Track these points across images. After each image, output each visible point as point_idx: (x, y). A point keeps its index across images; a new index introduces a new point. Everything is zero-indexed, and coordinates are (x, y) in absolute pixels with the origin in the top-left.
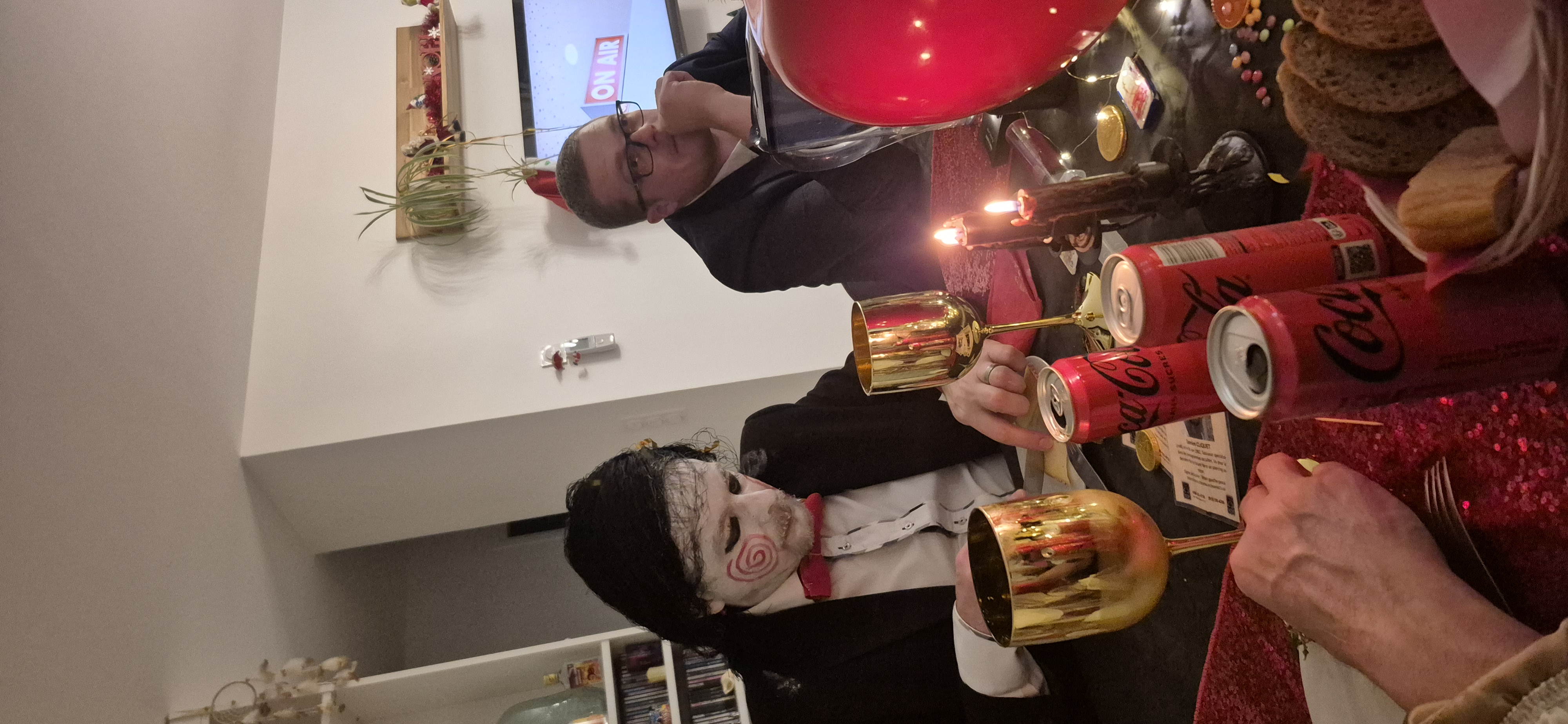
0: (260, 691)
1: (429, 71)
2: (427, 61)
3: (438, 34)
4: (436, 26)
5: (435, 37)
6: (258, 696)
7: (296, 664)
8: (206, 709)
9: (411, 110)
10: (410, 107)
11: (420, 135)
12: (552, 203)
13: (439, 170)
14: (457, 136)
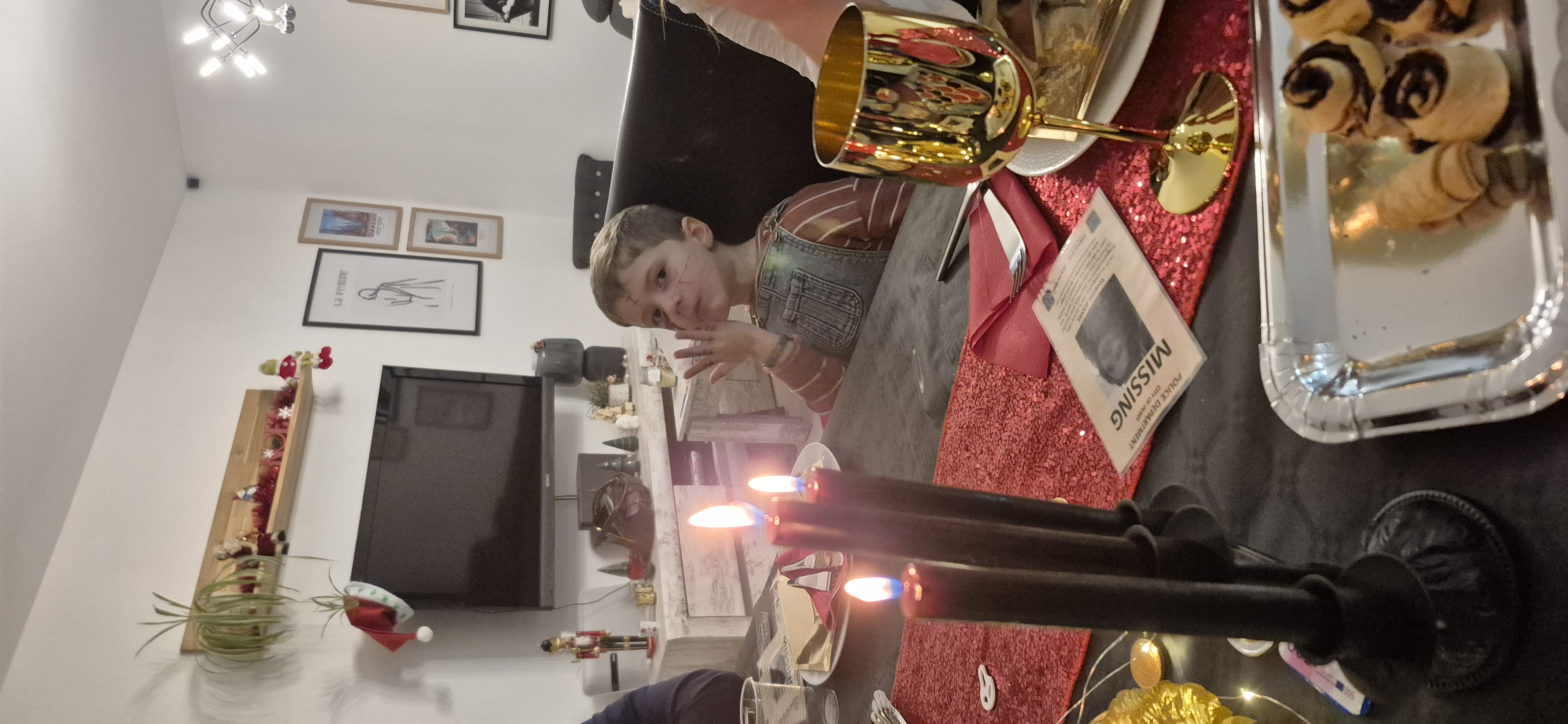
1: (269, 454)
2: (270, 442)
3: (289, 415)
4: (289, 406)
5: (285, 418)
9: (235, 502)
10: (237, 498)
11: (237, 538)
12: (369, 636)
13: (248, 588)
14: (279, 548)
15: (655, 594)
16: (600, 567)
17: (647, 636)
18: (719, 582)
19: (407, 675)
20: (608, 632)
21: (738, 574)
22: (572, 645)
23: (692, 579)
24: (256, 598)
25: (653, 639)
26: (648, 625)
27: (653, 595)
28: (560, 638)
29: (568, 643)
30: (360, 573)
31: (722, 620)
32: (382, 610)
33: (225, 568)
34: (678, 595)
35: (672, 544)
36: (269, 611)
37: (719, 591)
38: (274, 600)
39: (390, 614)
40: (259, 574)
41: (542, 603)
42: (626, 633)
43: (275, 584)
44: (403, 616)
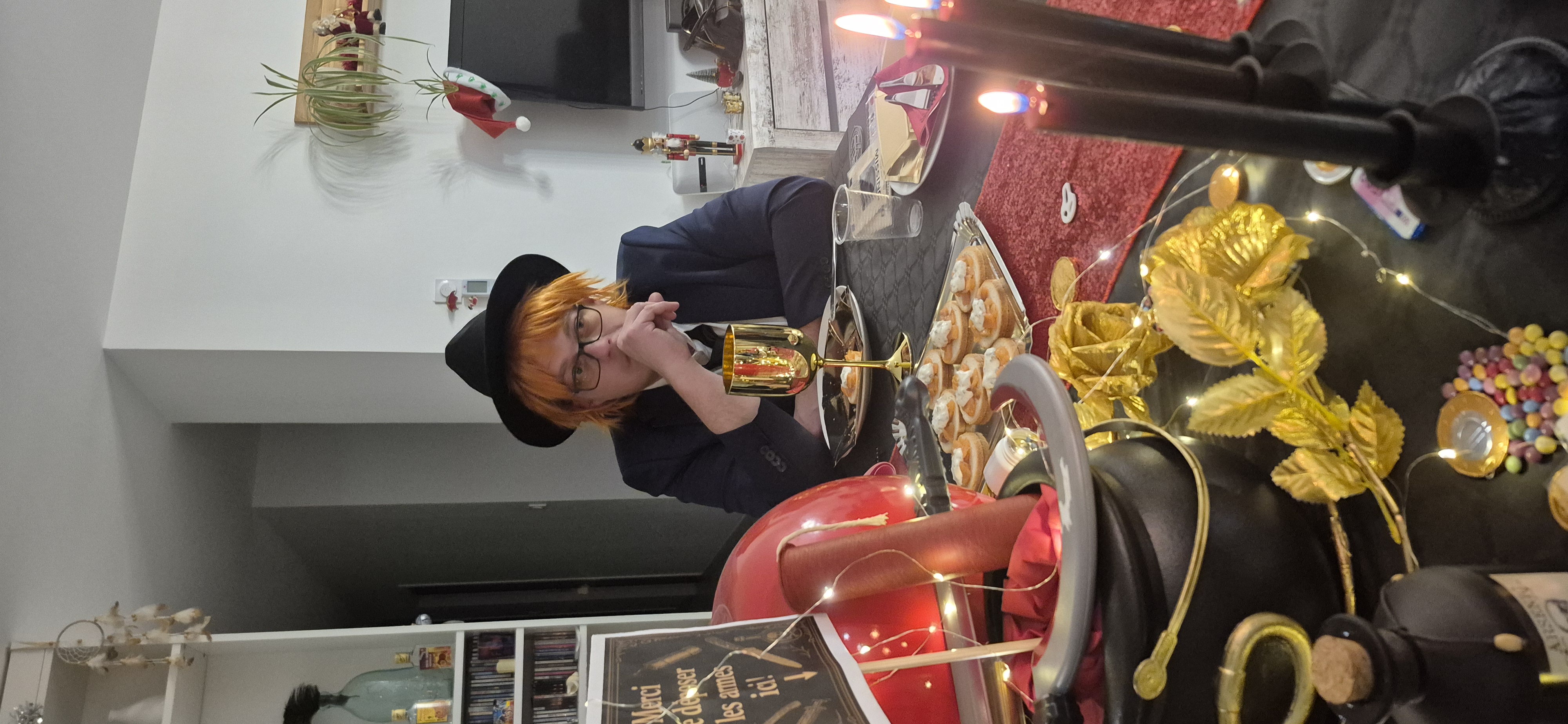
0: (107, 634)
6: (106, 637)
7: (148, 611)
8: (51, 644)
12: (470, 121)
13: (352, 65)
14: (376, 27)
15: (743, 102)
16: (689, 72)
17: (734, 143)
18: (806, 95)
19: (508, 161)
20: (697, 136)
21: (825, 89)
22: (663, 147)
23: (780, 89)
24: (360, 76)
25: (740, 146)
26: (736, 132)
27: (741, 104)
28: (651, 138)
29: (658, 144)
30: (456, 59)
31: (808, 132)
32: (480, 97)
33: (326, 43)
34: (766, 105)
35: (761, 54)
36: (373, 89)
37: (806, 104)
38: (377, 79)
39: (489, 101)
40: (360, 52)
41: (633, 104)
42: (715, 139)
43: (376, 64)
44: (501, 104)
